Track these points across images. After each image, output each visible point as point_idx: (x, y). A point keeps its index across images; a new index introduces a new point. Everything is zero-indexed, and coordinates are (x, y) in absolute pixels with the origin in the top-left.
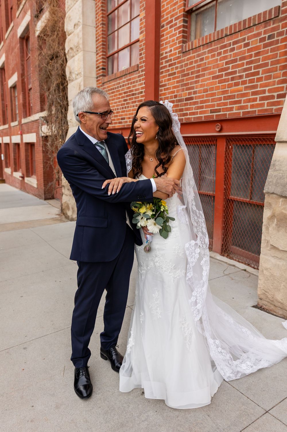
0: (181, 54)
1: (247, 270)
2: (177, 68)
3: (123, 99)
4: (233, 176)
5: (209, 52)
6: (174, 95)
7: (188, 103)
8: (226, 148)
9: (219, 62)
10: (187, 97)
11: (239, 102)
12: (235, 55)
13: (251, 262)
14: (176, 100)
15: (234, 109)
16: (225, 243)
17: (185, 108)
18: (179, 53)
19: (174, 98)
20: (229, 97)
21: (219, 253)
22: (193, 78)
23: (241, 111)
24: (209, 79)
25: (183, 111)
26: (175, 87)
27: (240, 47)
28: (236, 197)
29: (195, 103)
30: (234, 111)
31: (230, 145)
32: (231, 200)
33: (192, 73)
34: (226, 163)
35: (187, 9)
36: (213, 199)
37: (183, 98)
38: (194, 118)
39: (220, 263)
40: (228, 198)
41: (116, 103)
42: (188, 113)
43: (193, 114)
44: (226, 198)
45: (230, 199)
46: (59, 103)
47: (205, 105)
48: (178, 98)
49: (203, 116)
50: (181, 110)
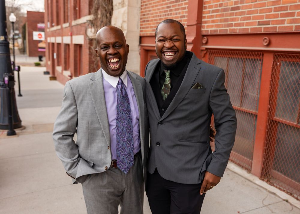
1: (289, 201)
3: (166, 6)
4: (280, 96)
6: (220, 4)
7: (234, 13)
8: (273, 64)
10: (234, 6)
11: (292, 14)
13: (294, 191)
14: (221, 9)
15: (286, 23)
16: (266, 167)
17: (230, 18)
19: (219, 7)
20: (281, 9)
21: (258, 177)
23: (294, 25)
25: (228, 22)
28: (281, 119)
29: (241, 13)
30: (286, 25)
31: (278, 62)
32: (276, 121)
34: (272, 81)
36: (255, 118)
37: (228, 7)
38: (239, 29)
39: (259, 190)
40: (273, 119)
41: (159, 9)
42: (234, 24)
43: (239, 25)
44: (270, 119)
45: (274, 120)
46: (104, 8)
47: (253, 16)
48: (223, 7)
49: (249, 28)
50: (226, 20)
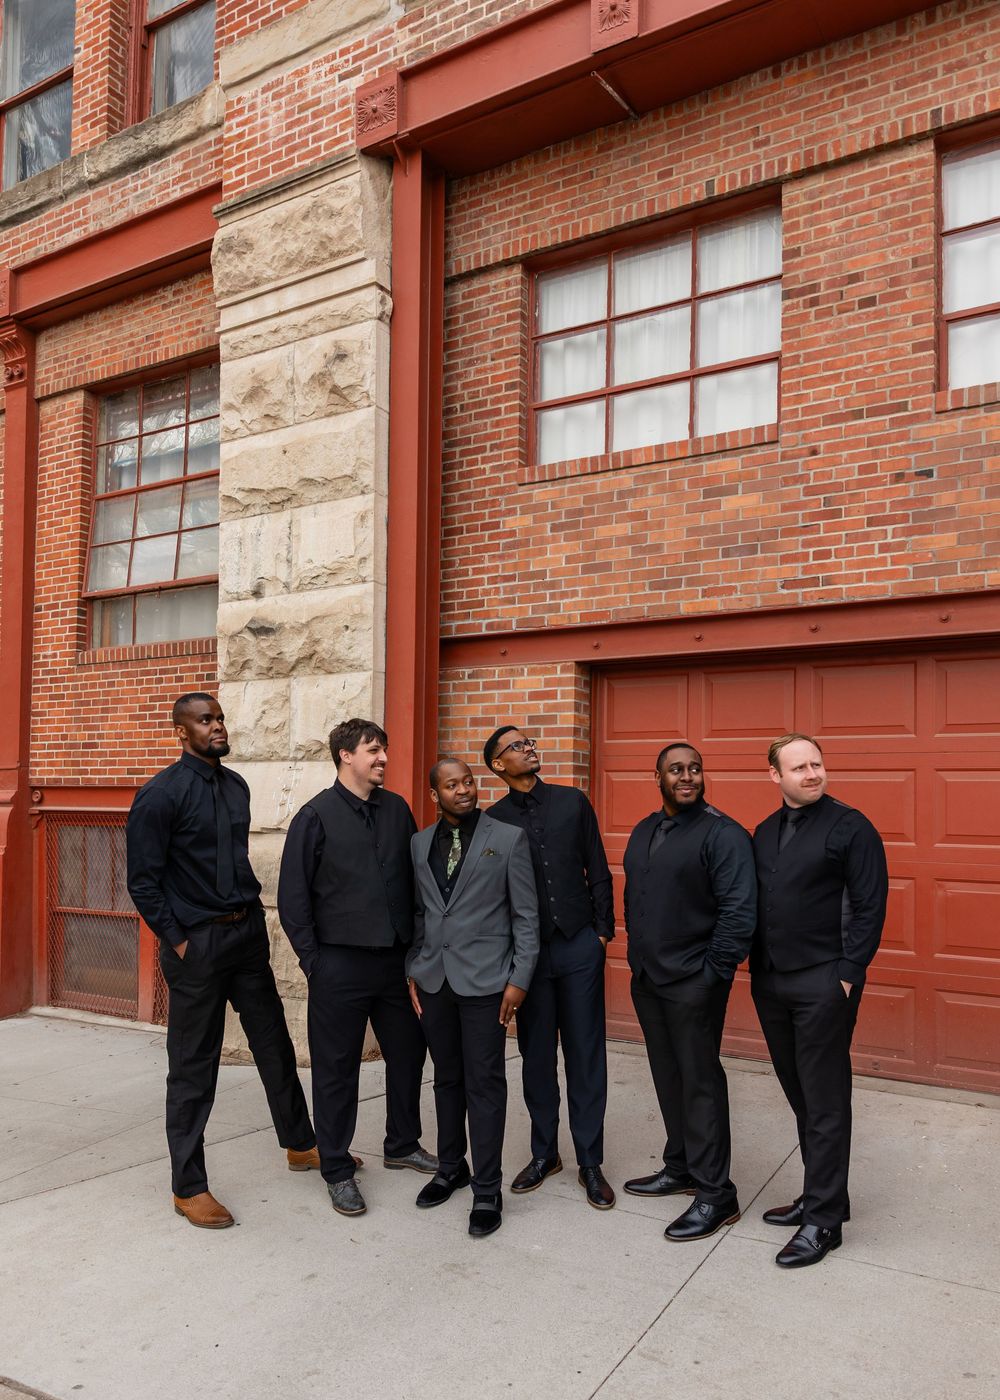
0: (75, 667)
2: (66, 688)
5: (124, 675)
6: (62, 735)
7: (88, 752)
9: (139, 695)
10: (87, 741)
12: (164, 689)
14: (65, 744)
16: (160, 1000)
17: (83, 761)
18: (71, 663)
19: (62, 740)
20: (157, 753)
21: (148, 1021)
22: (96, 711)
24: (124, 718)
25: (78, 766)
26: (62, 721)
27: (170, 680)
29: (101, 754)
33: (95, 703)
35: (84, 595)
36: (135, 922)
37: (78, 742)
38: (100, 779)
42: (89, 771)
43: (98, 772)
47: (119, 760)
48: (68, 742)
49: (115, 778)
50: (76, 763)
